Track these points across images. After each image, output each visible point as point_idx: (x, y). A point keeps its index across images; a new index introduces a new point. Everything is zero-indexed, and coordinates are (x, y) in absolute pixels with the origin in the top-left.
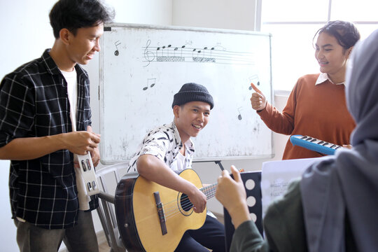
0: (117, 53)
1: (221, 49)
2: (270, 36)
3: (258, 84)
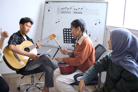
1: (85, 9)
2: (107, 3)
3: (100, 23)
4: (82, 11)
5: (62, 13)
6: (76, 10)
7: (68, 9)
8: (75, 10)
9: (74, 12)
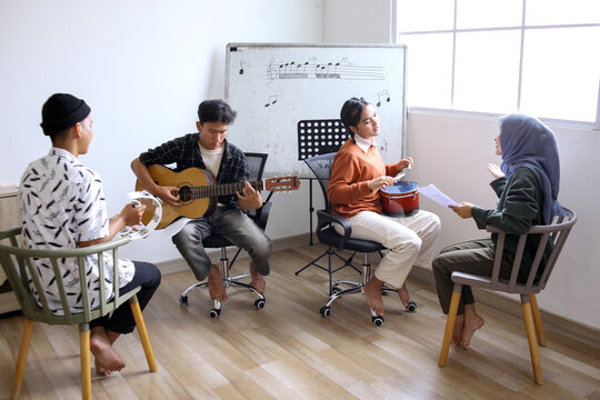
0: (242, 72)
1: (348, 64)
2: (405, 48)
3: (388, 100)
4: (339, 70)
5: (282, 77)
6: (323, 68)
7: (299, 66)
8: (320, 68)
9: (318, 76)
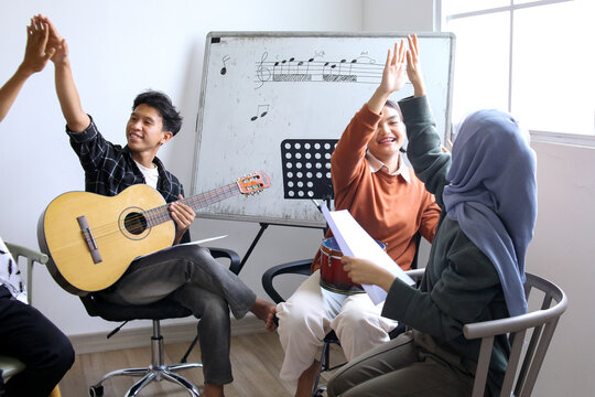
0: (224, 71)
1: (368, 61)
2: (452, 37)
4: (355, 70)
5: (277, 78)
6: (333, 67)
7: (301, 63)
8: (329, 67)
9: (326, 77)
